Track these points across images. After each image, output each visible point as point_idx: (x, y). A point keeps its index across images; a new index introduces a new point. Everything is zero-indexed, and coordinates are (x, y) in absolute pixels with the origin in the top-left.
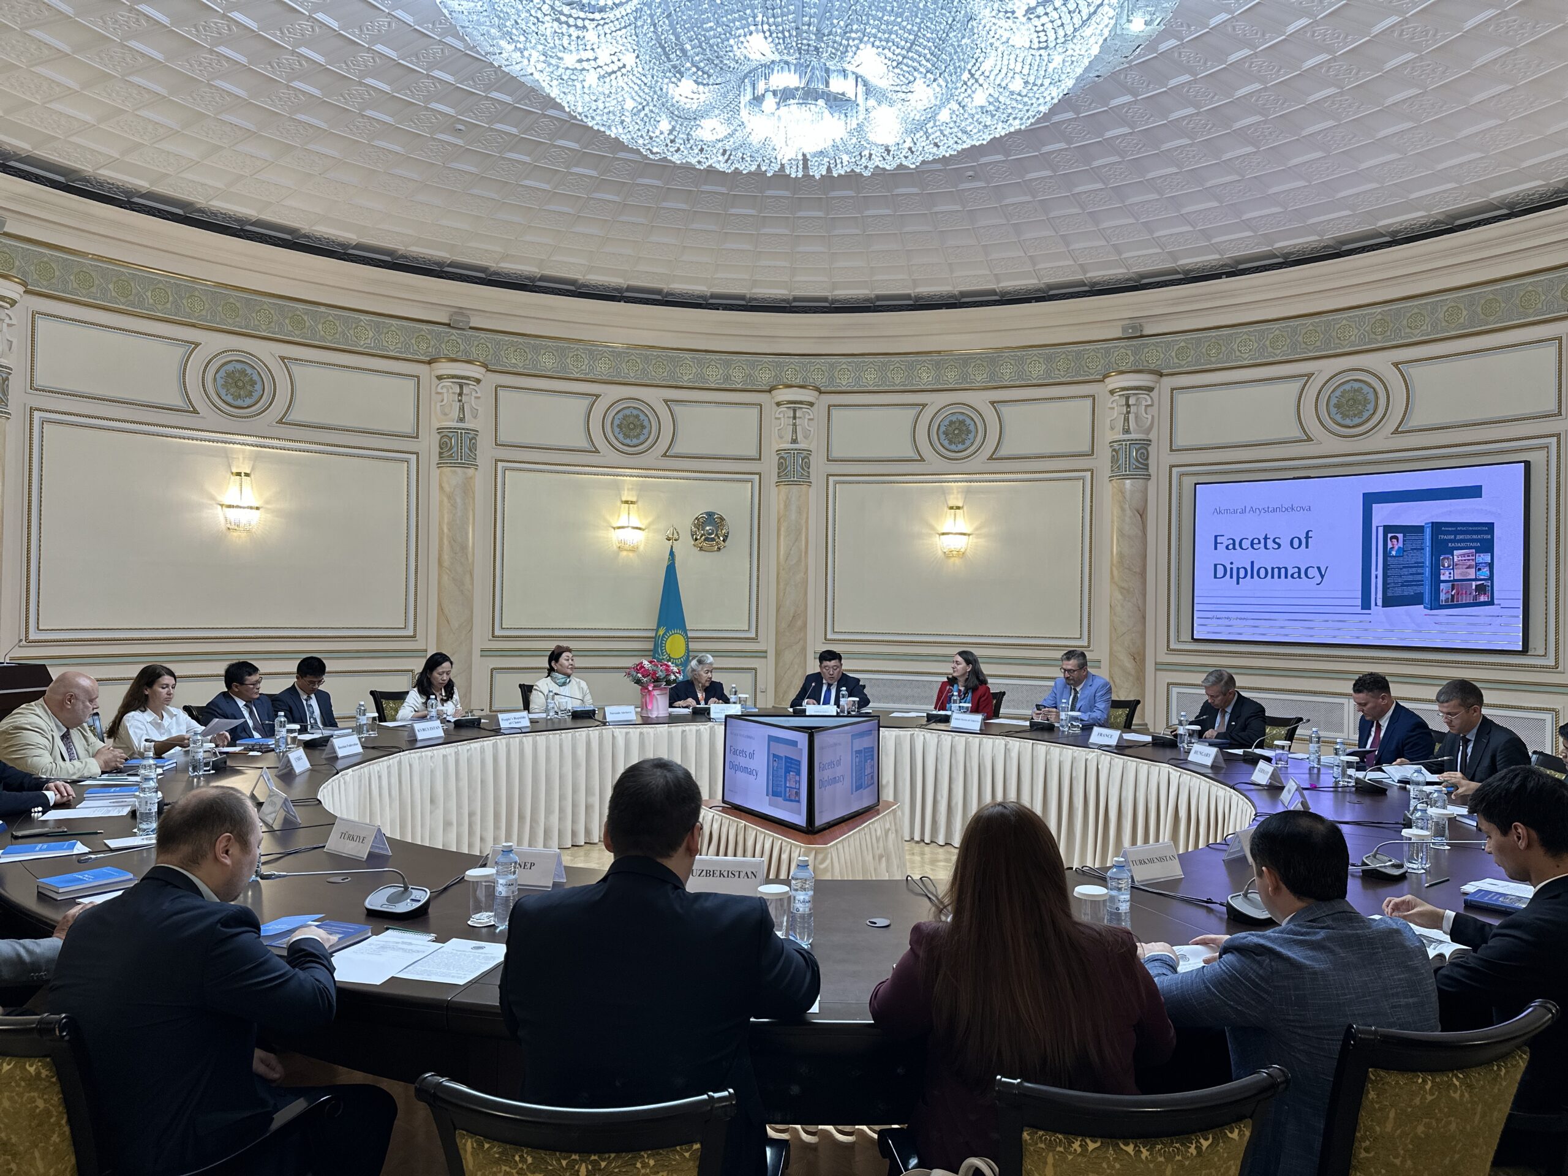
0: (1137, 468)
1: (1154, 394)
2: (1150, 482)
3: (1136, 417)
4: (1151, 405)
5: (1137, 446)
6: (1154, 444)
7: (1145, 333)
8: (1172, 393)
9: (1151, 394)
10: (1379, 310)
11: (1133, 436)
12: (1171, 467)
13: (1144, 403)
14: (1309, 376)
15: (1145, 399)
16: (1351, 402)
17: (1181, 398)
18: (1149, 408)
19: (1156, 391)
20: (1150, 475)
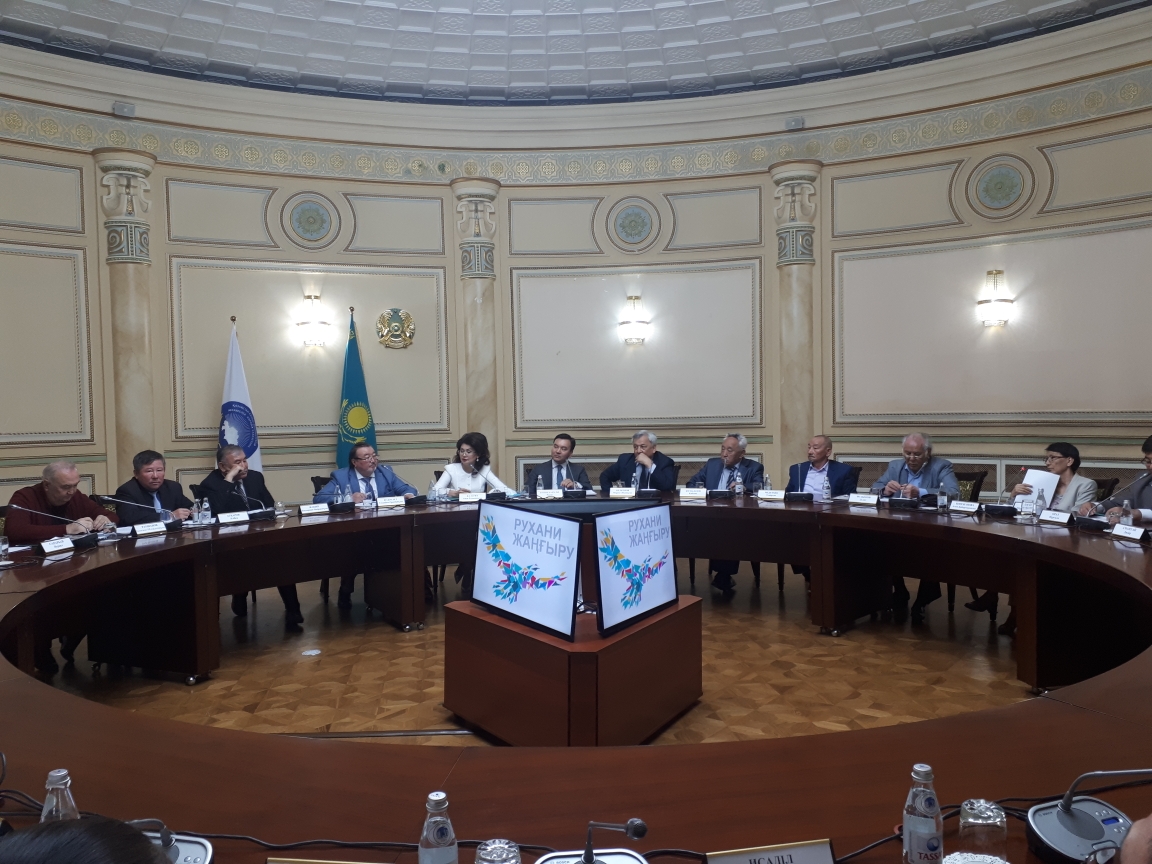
0: (803, 253)
1: (817, 183)
2: (815, 268)
3: (802, 206)
4: (814, 194)
5: (803, 233)
6: (817, 230)
7: (807, 125)
8: (832, 182)
9: (814, 184)
10: (1025, 98)
11: (798, 223)
12: (834, 252)
13: (808, 192)
14: (960, 162)
15: (809, 189)
16: (999, 186)
17: (840, 186)
18: (812, 198)
19: (818, 180)
20: (814, 260)
